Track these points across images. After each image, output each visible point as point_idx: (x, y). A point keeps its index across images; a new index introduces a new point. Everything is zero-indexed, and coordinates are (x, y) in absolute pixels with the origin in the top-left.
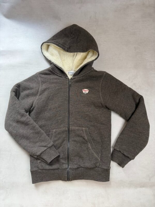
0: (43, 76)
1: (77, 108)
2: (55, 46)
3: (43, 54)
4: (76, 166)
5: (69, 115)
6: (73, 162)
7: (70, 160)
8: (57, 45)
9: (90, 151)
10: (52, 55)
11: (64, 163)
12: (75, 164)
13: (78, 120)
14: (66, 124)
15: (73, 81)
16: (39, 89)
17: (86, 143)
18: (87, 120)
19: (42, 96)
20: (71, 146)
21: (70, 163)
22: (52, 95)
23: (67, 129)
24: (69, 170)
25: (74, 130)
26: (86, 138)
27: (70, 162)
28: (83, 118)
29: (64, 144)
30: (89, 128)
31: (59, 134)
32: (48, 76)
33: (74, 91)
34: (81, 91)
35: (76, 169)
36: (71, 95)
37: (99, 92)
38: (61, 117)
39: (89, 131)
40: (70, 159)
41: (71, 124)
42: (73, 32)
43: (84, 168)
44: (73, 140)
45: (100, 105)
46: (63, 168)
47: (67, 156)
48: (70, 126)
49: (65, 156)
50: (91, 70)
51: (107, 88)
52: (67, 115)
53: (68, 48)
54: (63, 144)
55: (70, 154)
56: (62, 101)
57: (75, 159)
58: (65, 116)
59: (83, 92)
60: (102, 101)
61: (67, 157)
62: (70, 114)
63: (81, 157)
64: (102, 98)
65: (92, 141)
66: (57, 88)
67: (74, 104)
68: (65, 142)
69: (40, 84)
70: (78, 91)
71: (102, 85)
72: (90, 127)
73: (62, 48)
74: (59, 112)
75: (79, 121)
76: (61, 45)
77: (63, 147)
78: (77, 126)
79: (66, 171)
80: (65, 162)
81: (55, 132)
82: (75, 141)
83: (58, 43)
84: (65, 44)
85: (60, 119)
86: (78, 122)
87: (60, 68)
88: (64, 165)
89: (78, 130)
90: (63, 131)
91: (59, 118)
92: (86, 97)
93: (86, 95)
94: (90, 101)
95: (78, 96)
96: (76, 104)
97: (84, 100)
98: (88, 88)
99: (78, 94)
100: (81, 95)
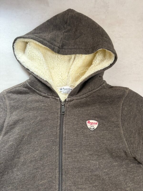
1: (76, 160)
2: (38, 43)
3: (16, 59)
5: (62, 174)
8: (40, 42)
10: (32, 58)
13: (80, 186)
15: (69, 106)
16: (4, 122)
18: (97, 186)
22: (28, 133)
28: (88, 182)
32: (24, 95)
33: (70, 124)
34: (84, 125)
36: (65, 132)
37: (119, 127)
38: (46, 181)
42: (68, 22)
45: (123, 154)
50: (102, 85)
51: (132, 119)
52: (57, 175)
53: (59, 47)
58: (54, 177)
60: (127, 146)
62: (64, 173)
64: (126, 140)
66: (38, 118)
67: (71, 150)
69: (8, 111)
70: (77, 124)
71: (122, 113)
73: (50, 47)
74: (41, 170)
75: (81, 188)
76: (48, 42)
83: (41, 39)
84: (55, 41)
85: (42, 185)
87: (44, 82)
91: (41, 182)
92: (94, 137)
93: (93, 132)
94: (102, 146)
95: (78, 135)
96: (75, 153)
97: (90, 144)
98: (96, 119)
99: (78, 131)
100: (85, 132)
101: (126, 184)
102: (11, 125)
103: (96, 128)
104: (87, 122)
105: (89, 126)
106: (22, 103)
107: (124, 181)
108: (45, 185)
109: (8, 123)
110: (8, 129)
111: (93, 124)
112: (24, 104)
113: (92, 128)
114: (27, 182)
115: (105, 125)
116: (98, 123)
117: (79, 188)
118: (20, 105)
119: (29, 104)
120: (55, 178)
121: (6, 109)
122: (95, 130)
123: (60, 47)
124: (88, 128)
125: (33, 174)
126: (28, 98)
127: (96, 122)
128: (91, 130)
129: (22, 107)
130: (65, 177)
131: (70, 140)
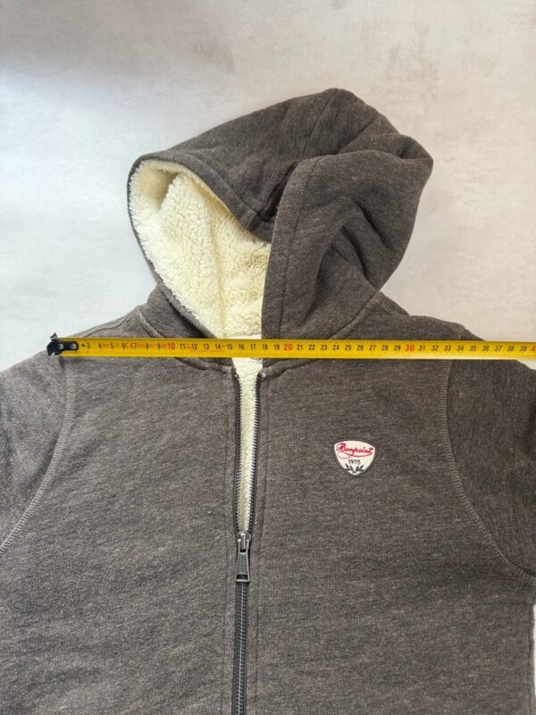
1: (297, 576)
5: (246, 626)
13: (307, 667)
14: (222, 698)
18: (367, 666)
28: (337, 653)
33: (281, 453)
34: (326, 457)
36: (265, 481)
38: (190, 646)
41: (256, 699)
52: (230, 629)
56: (196, 530)
58: (217, 636)
59: (338, 464)
62: (252, 622)
67: (282, 545)
70: (304, 454)
74: (177, 610)
75: (310, 673)
85: (178, 660)
86: (308, 682)
91: (176, 650)
92: (360, 497)
93: (357, 481)
94: (389, 529)
95: (305, 492)
96: (292, 551)
97: (346, 521)
98: (368, 436)
99: (306, 478)
100: (330, 481)
101: (467, 657)
102: (74, 457)
103: (369, 468)
104: (337, 446)
105: (343, 459)
106: (117, 383)
107: (462, 648)
108: (187, 661)
109: (67, 450)
110: (63, 469)
111: (356, 454)
112: (123, 388)
113: (354, 466)
114: (128, 649)
115: (396, 455)
116: (373, 451)
117: (303, 672)
118: (109, 389)
119: (139, 390)
120: (223, 637)
121: (62, 401)
122: (364, 474)
124: (341, 467)
125: (148, 620)
127: (368, 446)
128: (350, 475)
129: (116, 397)
130: (257, 636)
131: (278, 507)
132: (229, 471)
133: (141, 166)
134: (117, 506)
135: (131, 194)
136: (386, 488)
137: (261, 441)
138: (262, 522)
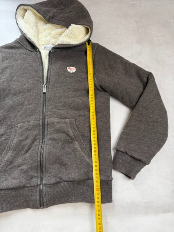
0: (6, 50)
1: (57, 92)
4: (54, 180)
5: (45, 102)
6: (50, 173)
7: (44, 171)
9: (77, 153)
11: (35, 177)
12: (52, 175)
14: (40, 115)
15: (53, 56)
17: (72, 143)
19: (3, 76)
20: (46, 147)
21: (44, 176)
23: (41, 122)
24: (43, 188)
25: (53, 123)
26: (71, 134)
27: (44, 174)
28: (66, 105)
29: (36, 146)
30: (76, 119)
31: (27, 129)
33: (54, 69)
34: (65, 70)
35: (54, 184)
36: (50, 74)
38: (32, 106)
39: (77, 124)
40: (44, 168)
41: (48, 115)
43: (69, 182)
44: (50, 139)
46: (32, 185)
47: (39, 164)
48: (46, 117)
49: (36, 164)
52: (42, 102)
54: (34, 145)
55: (44, 160)
56: (33, 83)
57: (52, 168)
59: (67, 70)
60: (96, 80)
61: (39, 166)
62: (47, 101)
63: (63, 164)
64: (96, 77)
65: (81, 137)
67: (54, 86)
68: (36, 143)
70: (60, 69)
72: (78, 117)
74: (29, 99)
75: (60, 109)
77: (33, 150)
78: (56, 118)
79: (38, 190)
80: (35, 174)
81: (21, 128)
82: (53, 139)
85: (29, 108)
86: (59, 111)
88: (35, 180)
89: (58, 123)
90: (34, 126)
91: (29, 107)
92: (72, 77)
93: (72, 74)
95: (60, 76)
96: (56, 87)
97: (69, 82)
98: (75, 66)
99: (60, 73)
100: (66, 74)
103: (75, 72)
104: (68, 68)
105: (69, 70)
106: (12, 55)
108: (31, 108)
111: (72, 69)
112: (14, 56)
113: (71, 72)
115: (81, 69)
116: (76, 69)
117: (58, 109)
120: (40, 104)
122: (73, 73)
123: (51, 17)
124: (68, 72)
125: (22, 101)
126: (17, 52)
127: (75, 68)
129: (12, 58)
130: (48, 104)
131: (53, 79)
132: (41, 72)
133: (20, 7)
134: (14, 78)
135: (17, 14)
136: (78, 76)
137: (50, 67)
138: (49, 82)
